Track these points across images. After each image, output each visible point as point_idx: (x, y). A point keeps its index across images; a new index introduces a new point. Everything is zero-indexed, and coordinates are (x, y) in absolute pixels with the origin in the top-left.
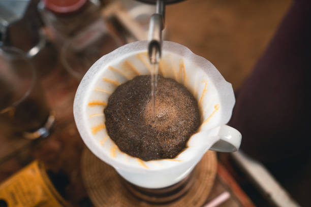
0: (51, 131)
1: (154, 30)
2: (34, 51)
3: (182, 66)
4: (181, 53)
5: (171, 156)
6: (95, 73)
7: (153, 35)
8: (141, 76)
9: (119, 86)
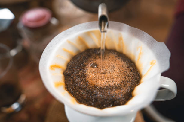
0: (22, 106)
1: (102, 9)
2: (13, 53)
3: (120, 39)
4: (120, 29)
5: (121, 103)
6: (56, 44)
7: (102, 12)
8: (91, 49)
9: (75, 56)
